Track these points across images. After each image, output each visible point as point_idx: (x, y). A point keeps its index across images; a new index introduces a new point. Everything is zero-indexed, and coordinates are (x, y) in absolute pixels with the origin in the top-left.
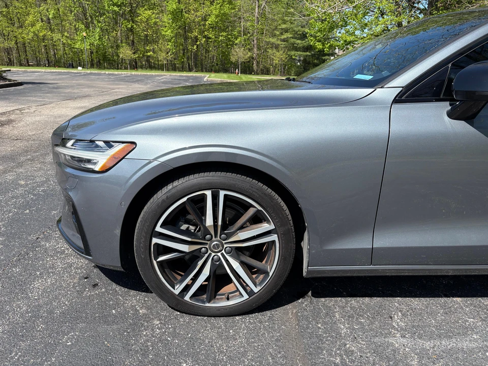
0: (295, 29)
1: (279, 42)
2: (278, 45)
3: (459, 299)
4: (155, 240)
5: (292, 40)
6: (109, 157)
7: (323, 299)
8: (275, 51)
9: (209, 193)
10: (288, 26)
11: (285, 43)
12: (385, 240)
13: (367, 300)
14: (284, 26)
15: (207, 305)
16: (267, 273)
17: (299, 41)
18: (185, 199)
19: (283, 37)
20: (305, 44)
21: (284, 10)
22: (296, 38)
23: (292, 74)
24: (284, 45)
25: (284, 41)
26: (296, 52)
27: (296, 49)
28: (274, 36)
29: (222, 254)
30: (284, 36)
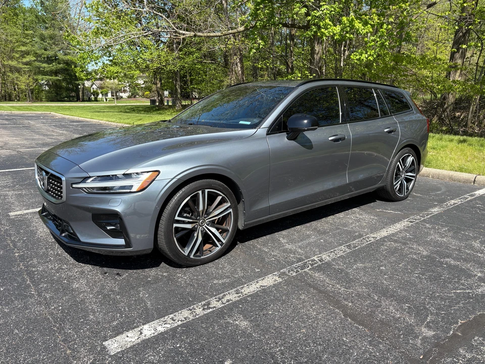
0: (38, 52)
1: (21, 66)
2: (21, 68)
3: (299, 227)
4: (175, 225)
5: (37, 64)
6: (142, 182)
7: (246, 243)
8: (17, 75)
9: (200, 192)
10: (29, 49)
11: (28, 66)
12: (273, 201)
13: (264, 237)
14: (23, 49)
15: (202, 257)
16: (229, 230)
17: (45, 65)
18: (189, 198)
19: (24, 60)
20: (53, 68)
21: (20, 32)
22: (40, 61)
23: (44, 100)
24: (28, 68)
25: (27, 65)
26: (44, 76)
27: (44, 73)
28: (12, 58)
29: (205, 226)
30: (27, 59)
